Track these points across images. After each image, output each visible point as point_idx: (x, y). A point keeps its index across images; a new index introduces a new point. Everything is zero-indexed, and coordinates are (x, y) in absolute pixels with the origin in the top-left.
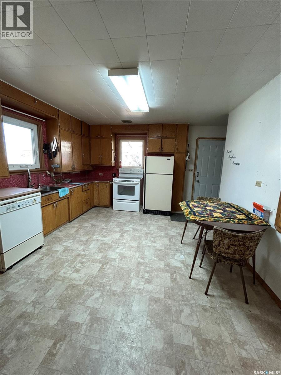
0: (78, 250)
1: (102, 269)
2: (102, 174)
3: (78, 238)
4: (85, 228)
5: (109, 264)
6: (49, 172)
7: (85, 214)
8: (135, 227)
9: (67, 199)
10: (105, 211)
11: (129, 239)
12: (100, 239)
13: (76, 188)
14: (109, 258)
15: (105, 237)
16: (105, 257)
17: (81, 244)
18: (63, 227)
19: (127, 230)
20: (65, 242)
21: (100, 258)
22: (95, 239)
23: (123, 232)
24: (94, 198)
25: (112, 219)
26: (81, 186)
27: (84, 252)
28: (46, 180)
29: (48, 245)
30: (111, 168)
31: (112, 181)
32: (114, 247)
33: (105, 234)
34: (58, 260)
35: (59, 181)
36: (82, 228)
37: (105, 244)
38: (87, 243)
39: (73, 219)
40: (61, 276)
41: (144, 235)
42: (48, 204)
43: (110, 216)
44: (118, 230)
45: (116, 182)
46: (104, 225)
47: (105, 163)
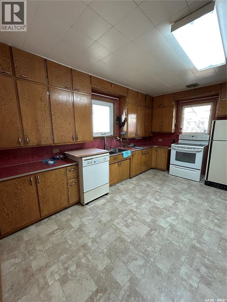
0: (131, 206)
1: (149, 234)
2: (161, 140)
3: (134, 195)
4: (141, 187)
5: (157, 232)
6: (119, 138)
7: (143, 174)
8: (192, 198)
9: (129, 160)
10: (161, 174)
11: (183, 211)
12: (152, 201)
13: (137, 151)
14: (158, 225)
15: (157, 200)
16: (154, 222)
17: (135, 201)
18: (124, 182)
19: (182, 199)
20: (124, 195)
21: (149, 221)
22: (148, 200)
23: (177, 201)
24: (152, 161)
25: (166, 183)
26: (141, 150)
27: (137, 209)
28: (117, 144)
29: (111, 194)
30: (170, 134)
31: (171, 147)
32: (165, 214)
33: (158, 197)
34: (116, 209)
35: (125, 145)
36: (138, 186)
37: (156, 208)
38: (140, 201)
39: (132, 177)
40: (114, 225)
41: (204, 212)
42: (115, 162)
43: (165, 181)
44: (172, 196)
45: (175, 149)
46: (158, 187)
47: (165, 130)
